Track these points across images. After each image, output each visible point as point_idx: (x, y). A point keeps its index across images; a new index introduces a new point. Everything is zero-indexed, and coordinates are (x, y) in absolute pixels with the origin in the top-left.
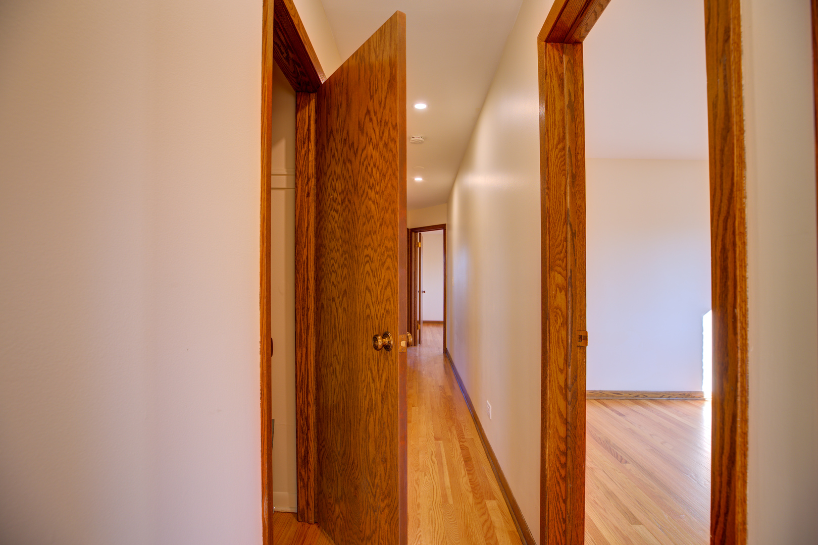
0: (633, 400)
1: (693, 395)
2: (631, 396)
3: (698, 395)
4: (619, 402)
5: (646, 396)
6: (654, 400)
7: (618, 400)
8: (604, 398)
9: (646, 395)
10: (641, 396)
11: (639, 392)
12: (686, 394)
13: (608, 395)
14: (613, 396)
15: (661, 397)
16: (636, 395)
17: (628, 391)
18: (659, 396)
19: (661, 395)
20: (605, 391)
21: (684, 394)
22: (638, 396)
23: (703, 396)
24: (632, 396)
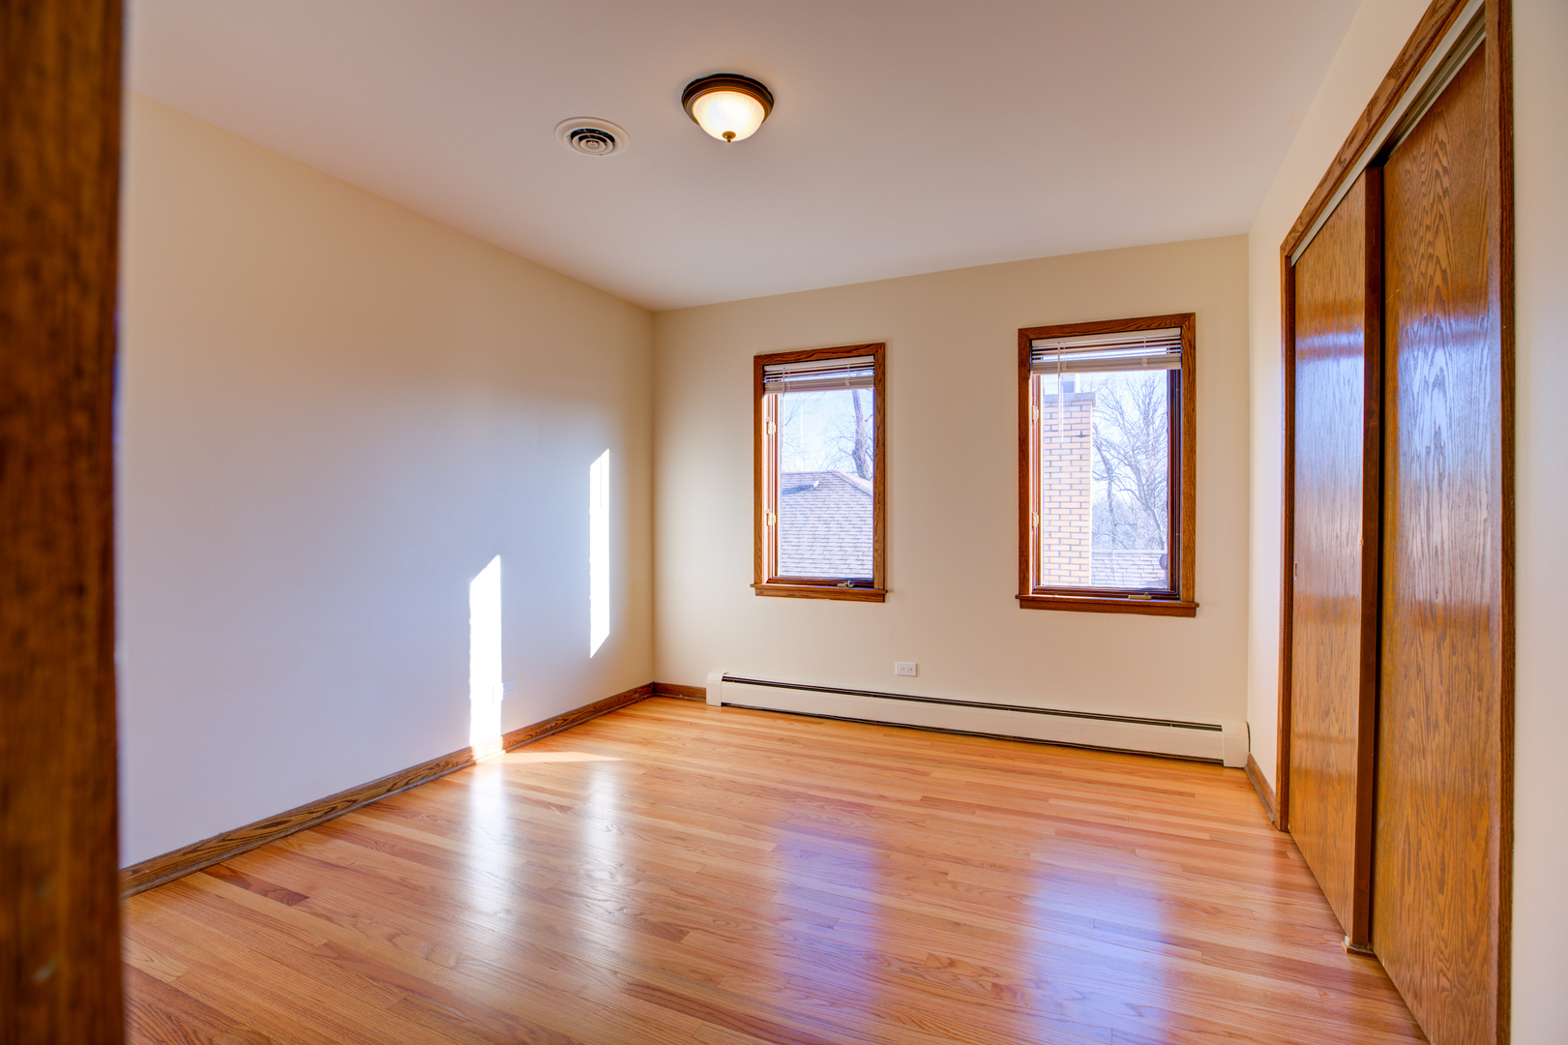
0: (319, 824)
1: (455, 760)
2: (315, 815)
3: (465, 758)
4: (281, 849)
5: (355, 801)
6: (374, 803)
7: (278, 843)
8: (233, 852)
9: (353, 798)
10: (340, 806)
11: (336, 797)
12: (442, 764)
13: (247, 840)
14: (262, 837)
15: (389, 791)
16: (326, 809)
17: (307, 806)
18: (384, 789)
19: (388, 787)
20: (235, 831)
21: (438, 765)
22: (333, 809)
23: (472, 757)
24: (319, 814)
